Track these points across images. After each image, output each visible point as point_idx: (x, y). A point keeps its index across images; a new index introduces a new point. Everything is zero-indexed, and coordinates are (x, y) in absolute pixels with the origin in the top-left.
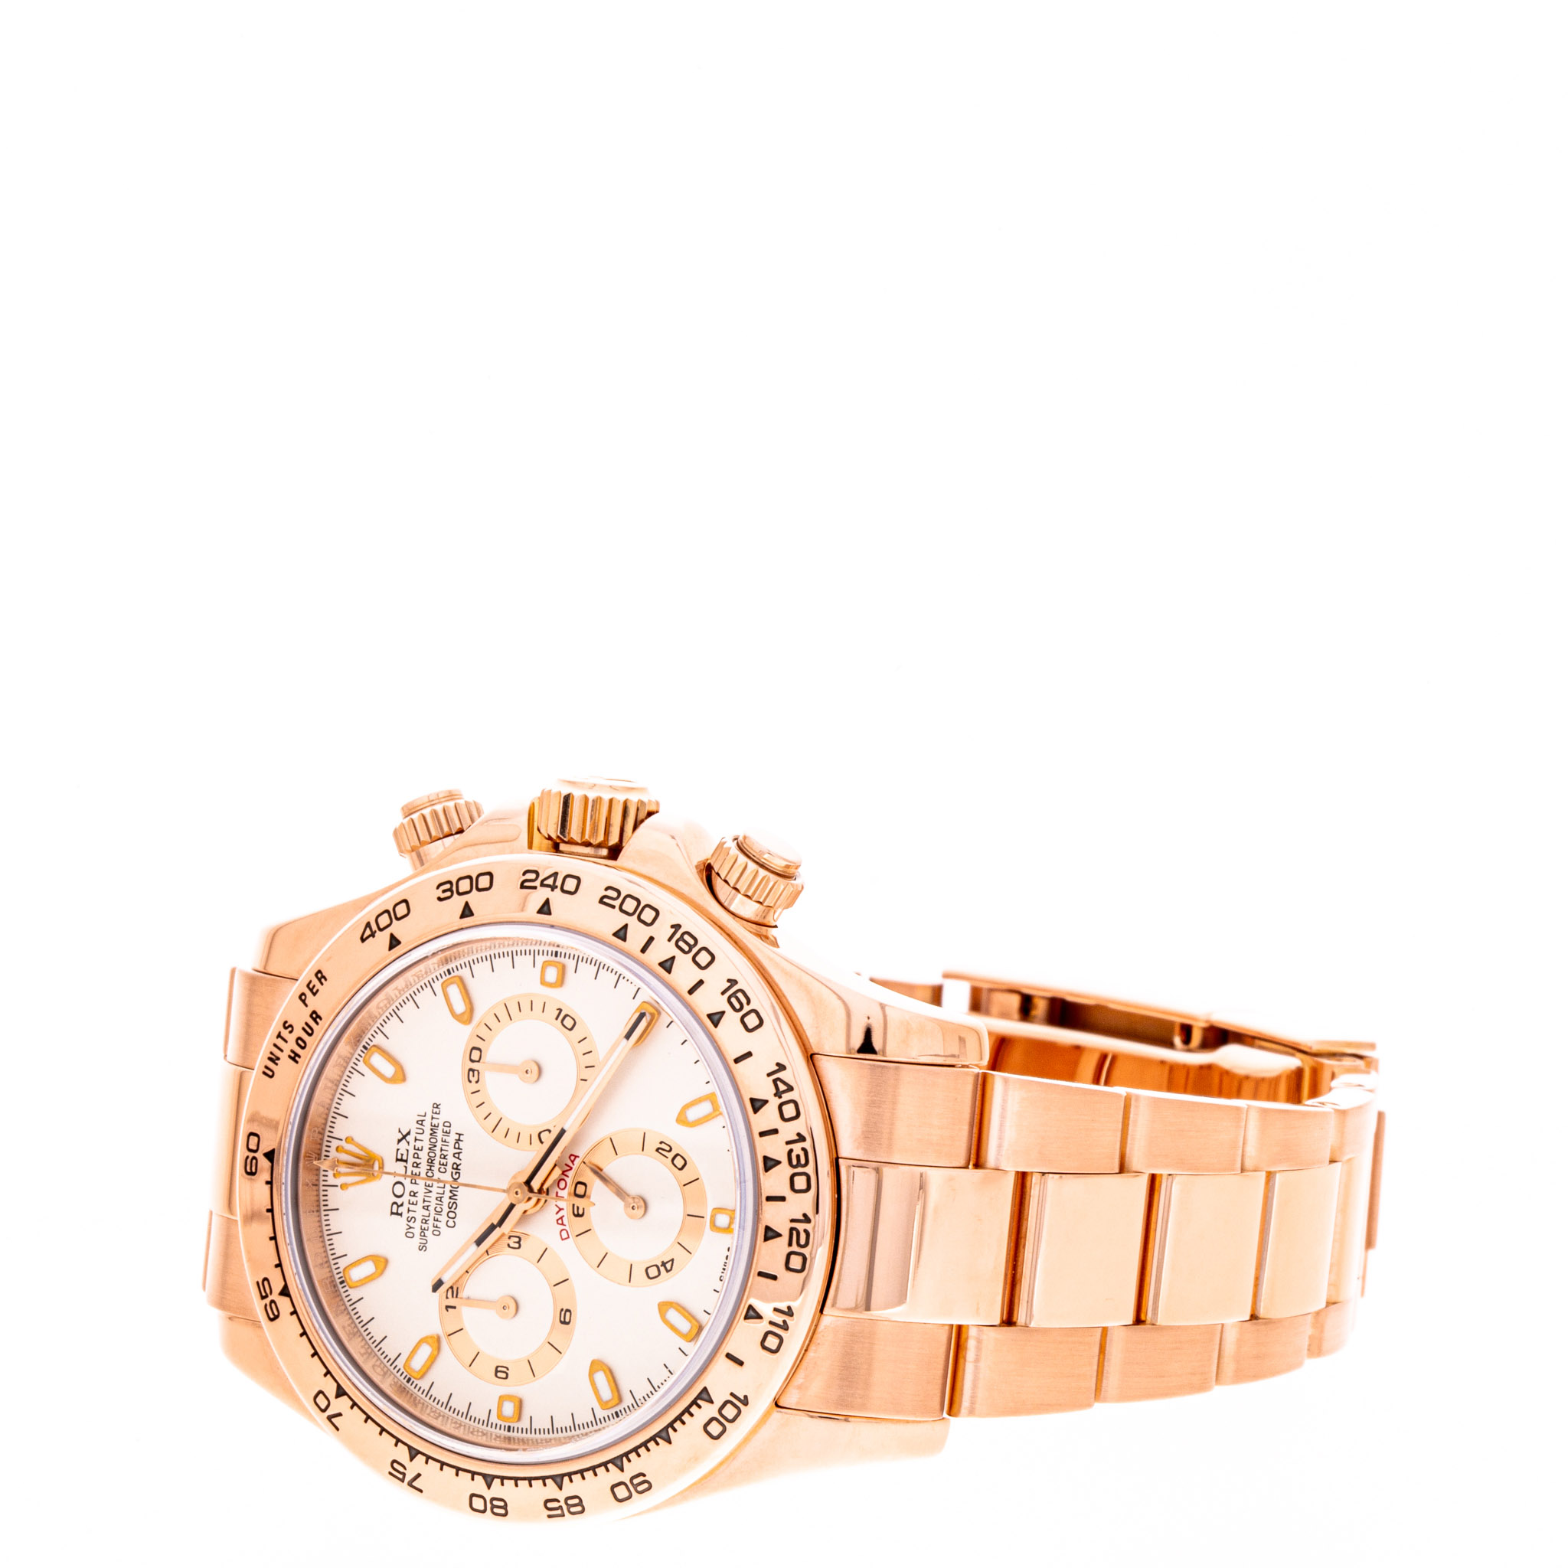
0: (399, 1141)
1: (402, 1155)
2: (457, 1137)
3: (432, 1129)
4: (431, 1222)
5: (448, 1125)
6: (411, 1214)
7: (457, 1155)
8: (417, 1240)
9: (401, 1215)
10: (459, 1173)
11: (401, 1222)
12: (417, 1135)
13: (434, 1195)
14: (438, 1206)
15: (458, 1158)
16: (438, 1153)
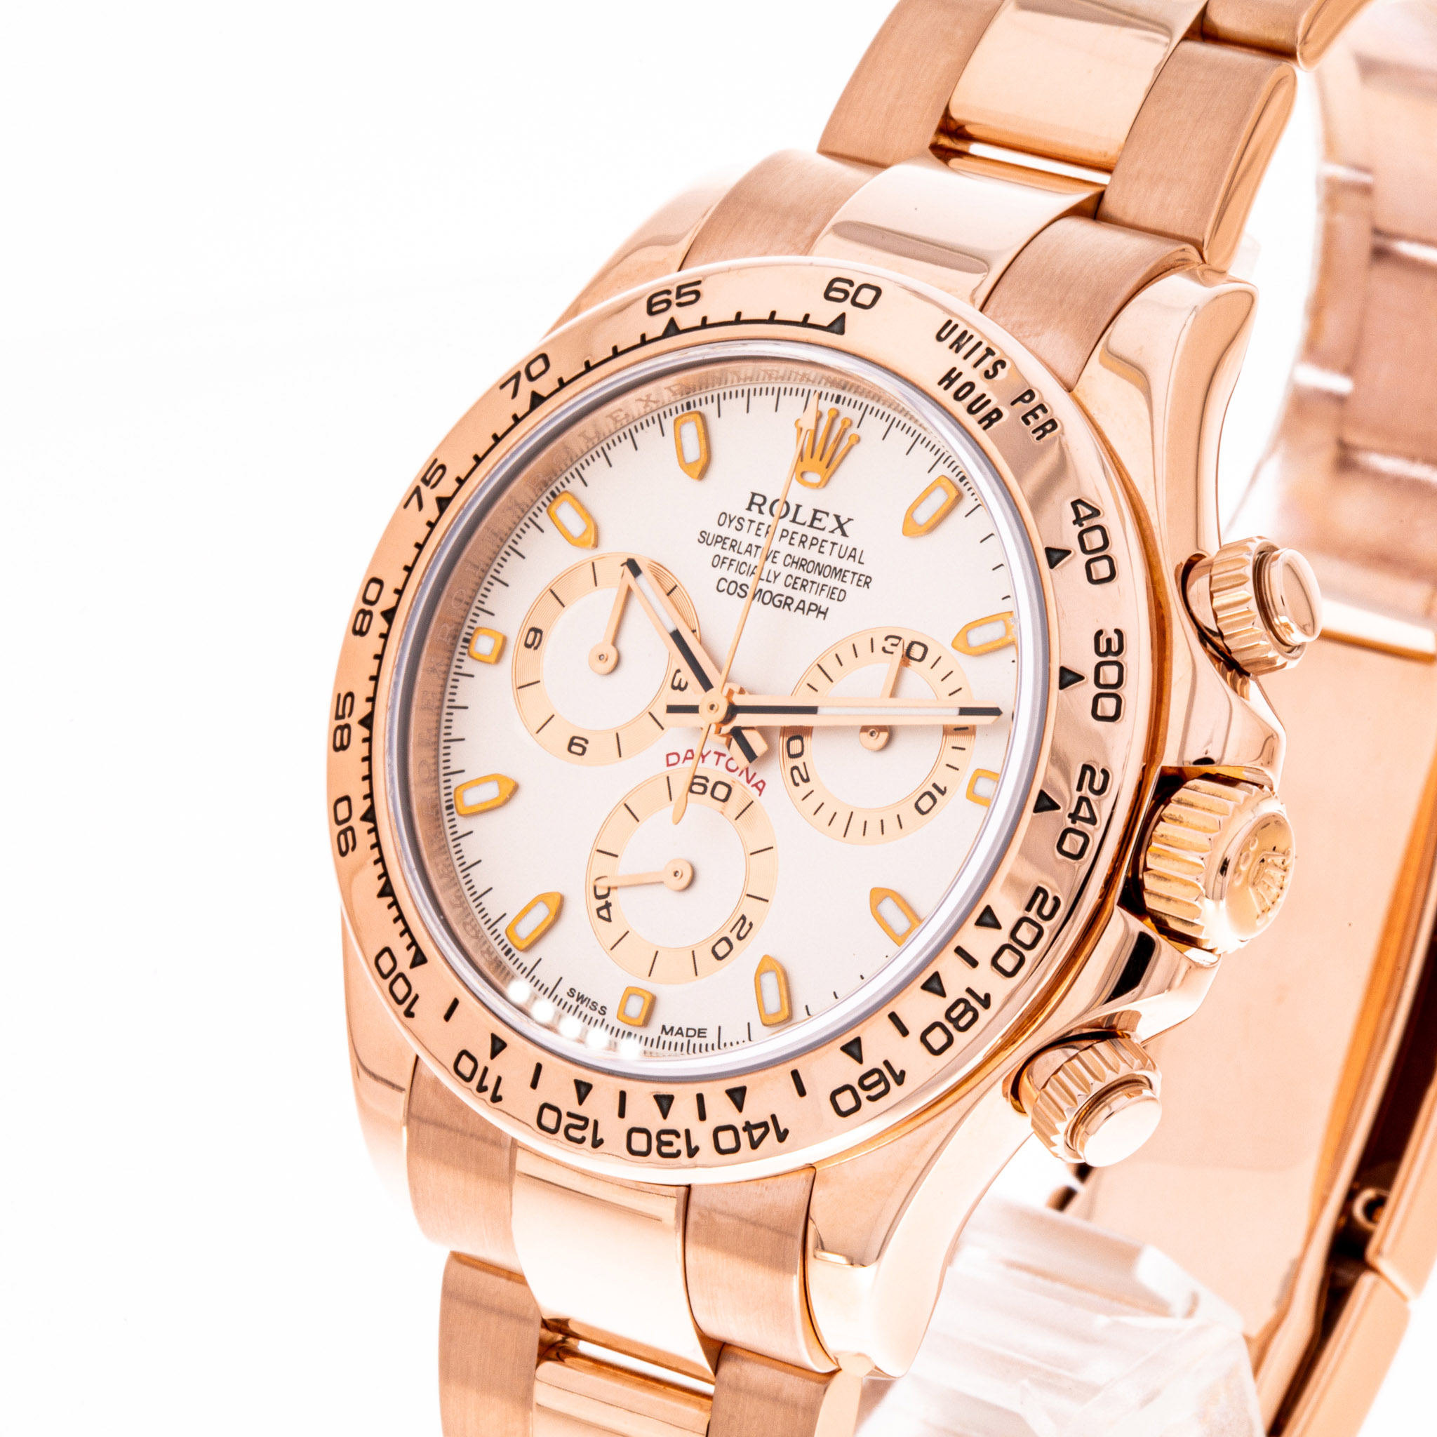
0: (837, 517)
1: (820, 520)
2: (823, 610)
3: (841, 570)
4: (731, 554)
5: (841, 598)
6: (746, 524)
7: (801, 606)
8: (714, 530)
9: (749, 509)
10: (779, 607)
11: (738, 508)
12: (839, 546)
13: (762, 563)
14: (746, 569)
15: (798, 608)
16: (810, 577)
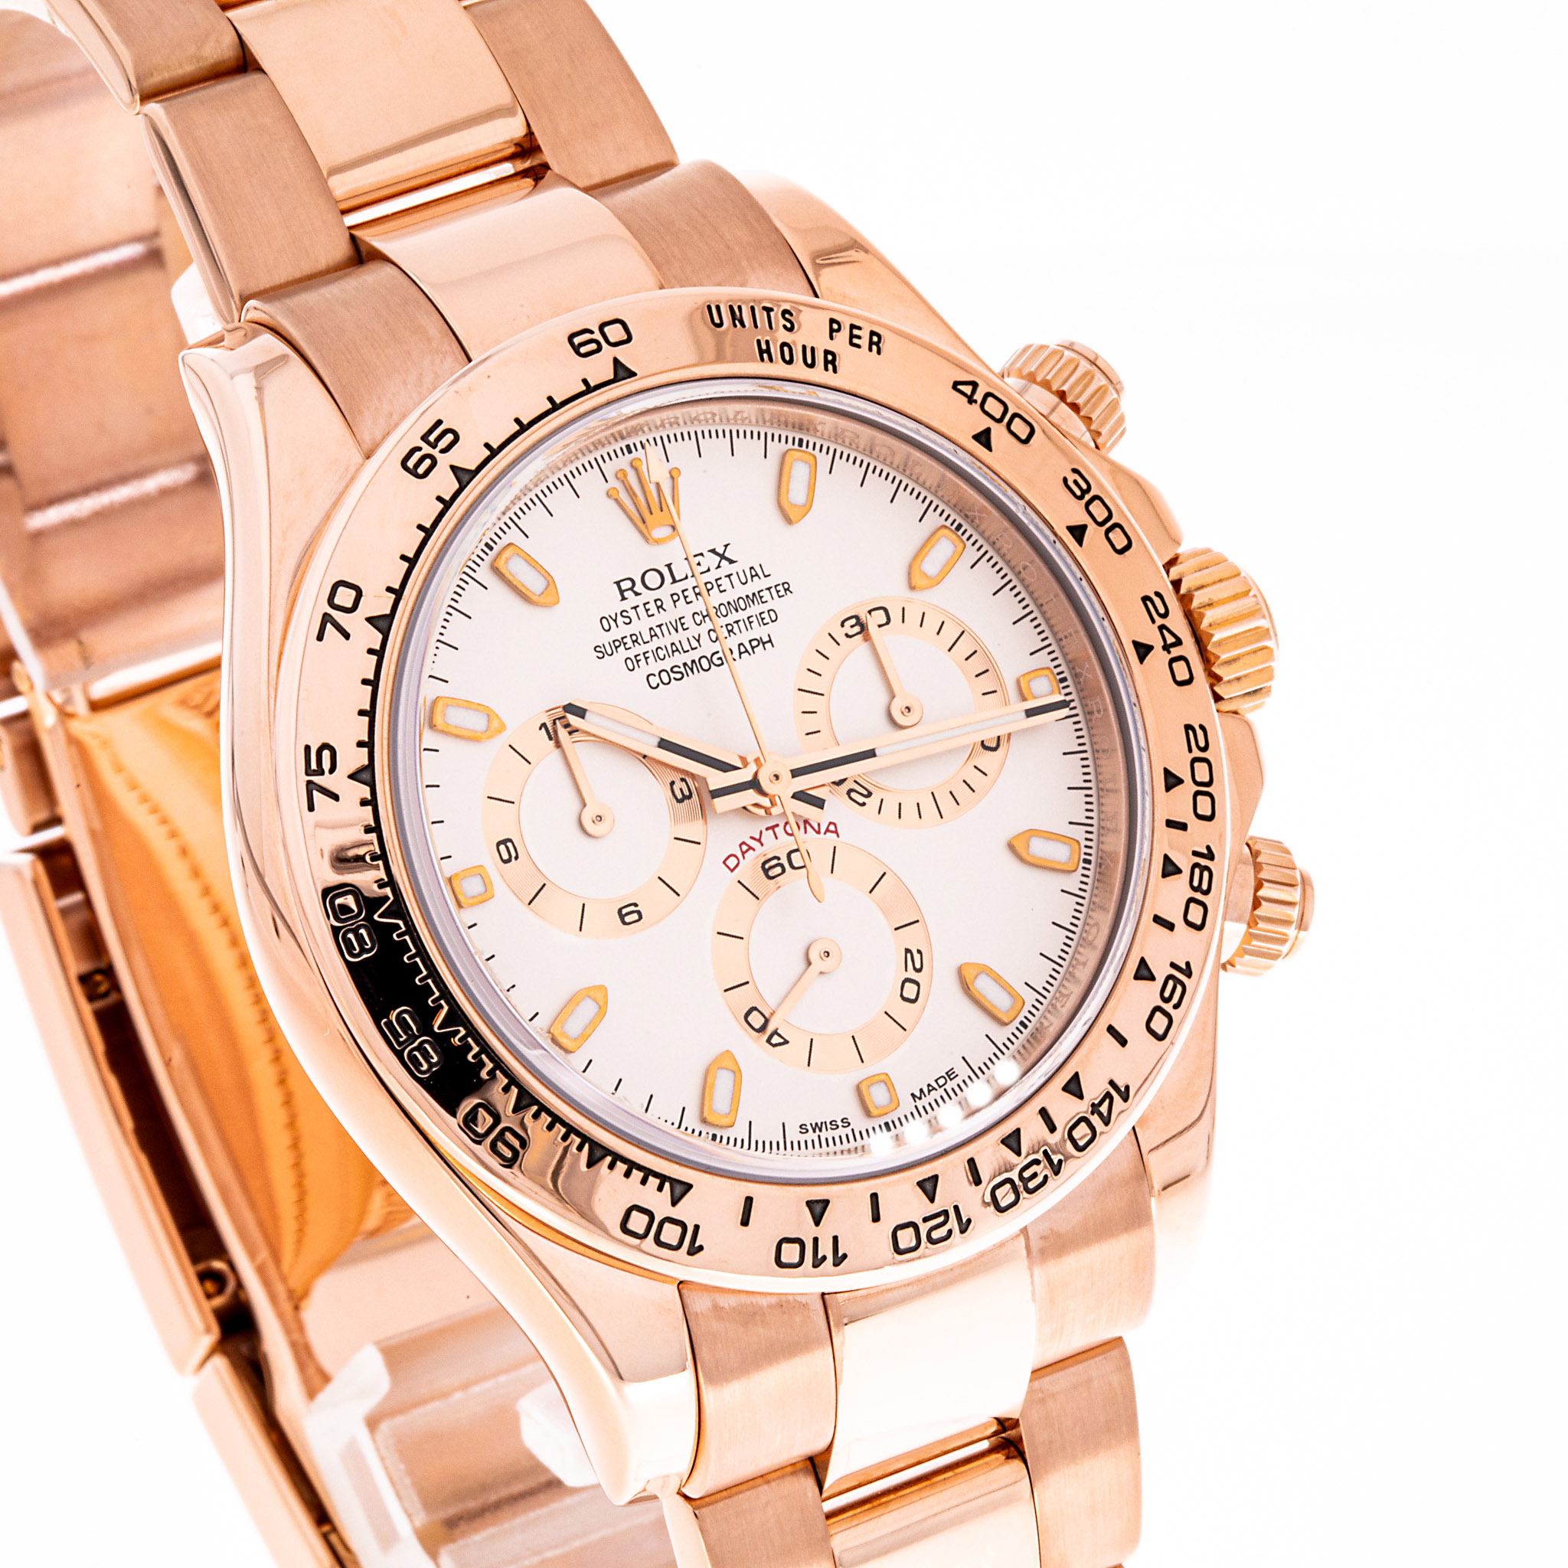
0: (713, 551)
1: (699, 564)
2: (765, 639)
3: (754, 594)
4: (639, 649)
5: (774, 618)
6: (632, 613)
7: (742, 649)
8: (605, 639)
9: (624, 598)
10: (722, 664)
11: (614, 602)
12: (735, 575)
13: (675, 637)
14: (665, 651)
15: (740, 653)
16: (730, 619)
